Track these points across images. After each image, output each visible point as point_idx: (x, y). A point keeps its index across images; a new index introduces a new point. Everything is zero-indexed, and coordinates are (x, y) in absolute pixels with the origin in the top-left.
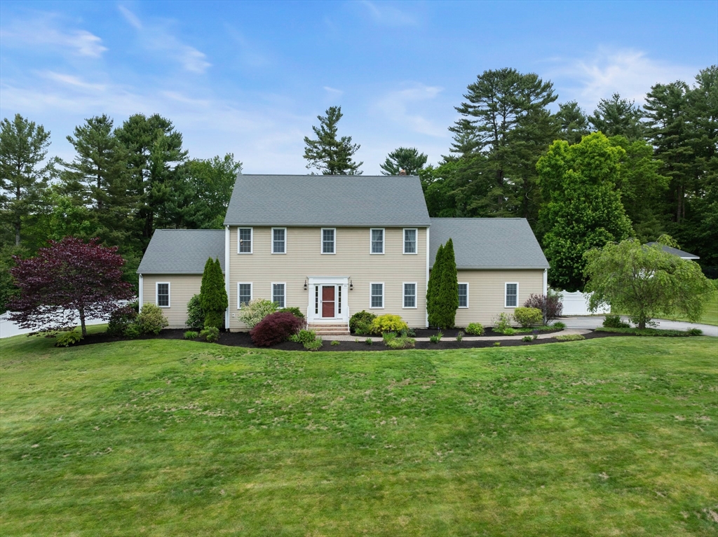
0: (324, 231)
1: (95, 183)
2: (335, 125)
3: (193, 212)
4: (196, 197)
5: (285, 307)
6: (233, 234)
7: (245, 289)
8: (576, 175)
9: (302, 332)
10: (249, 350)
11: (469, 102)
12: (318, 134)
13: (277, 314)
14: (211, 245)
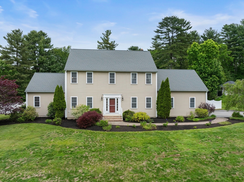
0: (110, 74)
1: (15, 56)
2: (109, 37)
3: (55, 68)
4: (56, 62)
5: (93, 108)
6: (69, 75)
7: (74, 100)
8: (204, 55)
9: (102, 122)
10: (76, 130)
11: (159, 29)
12: (103, 39)
13: (89, 112)
14: (59, 80)
